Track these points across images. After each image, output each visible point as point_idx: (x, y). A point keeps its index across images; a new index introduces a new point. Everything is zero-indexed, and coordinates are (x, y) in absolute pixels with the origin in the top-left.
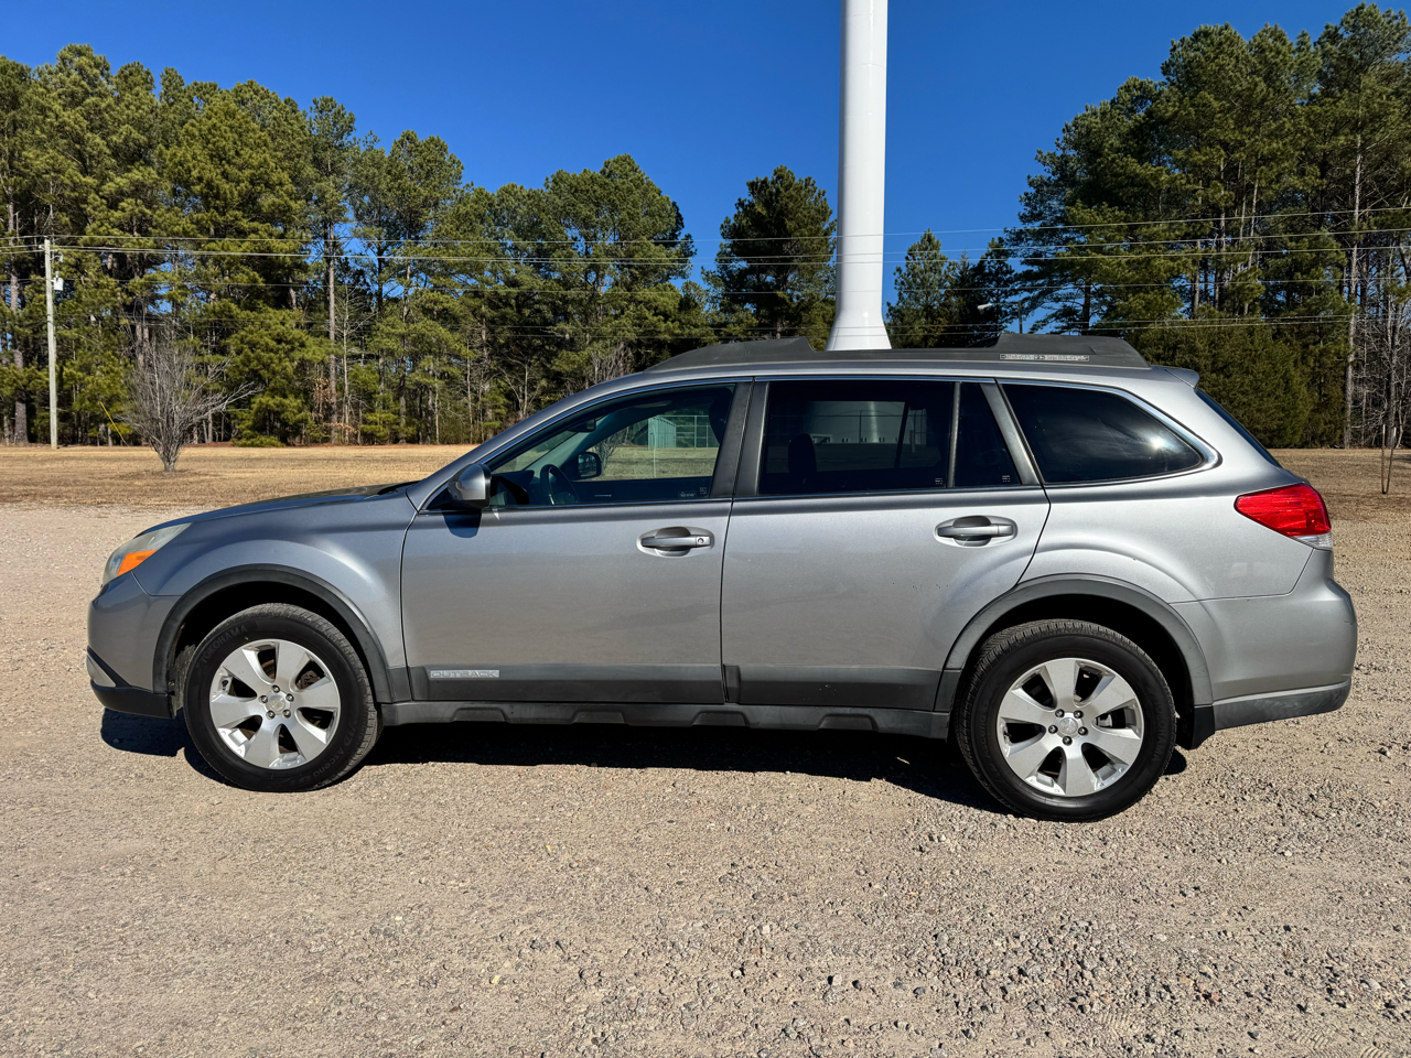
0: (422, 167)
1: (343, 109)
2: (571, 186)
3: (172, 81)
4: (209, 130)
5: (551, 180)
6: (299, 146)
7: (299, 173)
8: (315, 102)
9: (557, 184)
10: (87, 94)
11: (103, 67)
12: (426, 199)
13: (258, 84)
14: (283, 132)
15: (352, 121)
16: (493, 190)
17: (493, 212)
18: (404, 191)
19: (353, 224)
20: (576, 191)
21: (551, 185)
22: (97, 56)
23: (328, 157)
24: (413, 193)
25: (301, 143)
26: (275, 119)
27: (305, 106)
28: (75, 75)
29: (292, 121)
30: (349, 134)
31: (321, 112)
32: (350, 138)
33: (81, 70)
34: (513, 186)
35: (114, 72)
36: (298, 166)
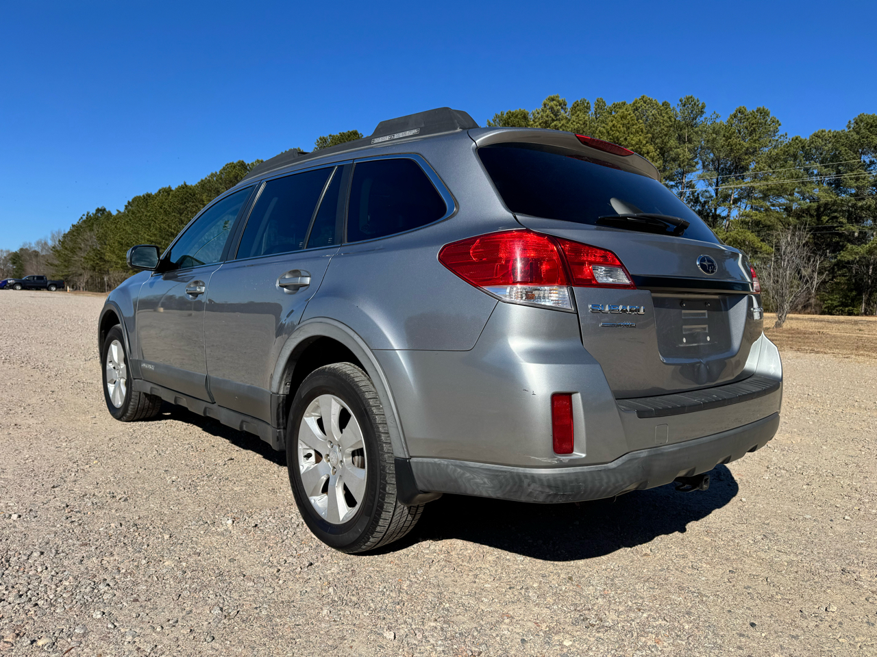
0: (747, 128)
1: (698, 101)
2: (867, 124)
3: (600, 105)
4: (611, 128)
5: (853, 122)
6: (666, 129)
7: (666, 145)
8: (681, 101)
9: (857, 124)
10: (553, 120)
11: (563, 105)
12: (747, 149)
13: (647, 97)
14: (657, 122)
15: (703, 107)
16: (806, 136)
17: (802, 152)
18: (732, 146)
19: (700, 172)
20: (871, 126)
21: (852, 126)
22: (560, 99)
23: (686, 133)
24: (738, 147)
25: (667, 127)
26: (653, 115)
27: (675, 105)
28: (548, 112)
29: (663, 115)
30: (701, 116)
31: (684, 106)
32: (702, 119)
33: (552, 108)
34: (823, 131)
35: (569, 107)
36: (665, 141)
